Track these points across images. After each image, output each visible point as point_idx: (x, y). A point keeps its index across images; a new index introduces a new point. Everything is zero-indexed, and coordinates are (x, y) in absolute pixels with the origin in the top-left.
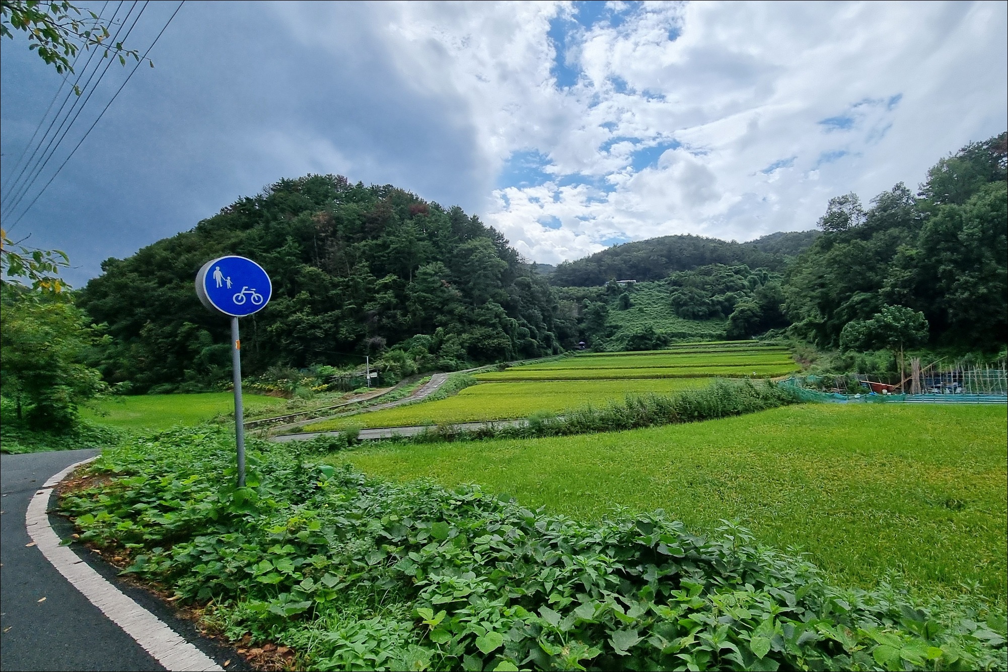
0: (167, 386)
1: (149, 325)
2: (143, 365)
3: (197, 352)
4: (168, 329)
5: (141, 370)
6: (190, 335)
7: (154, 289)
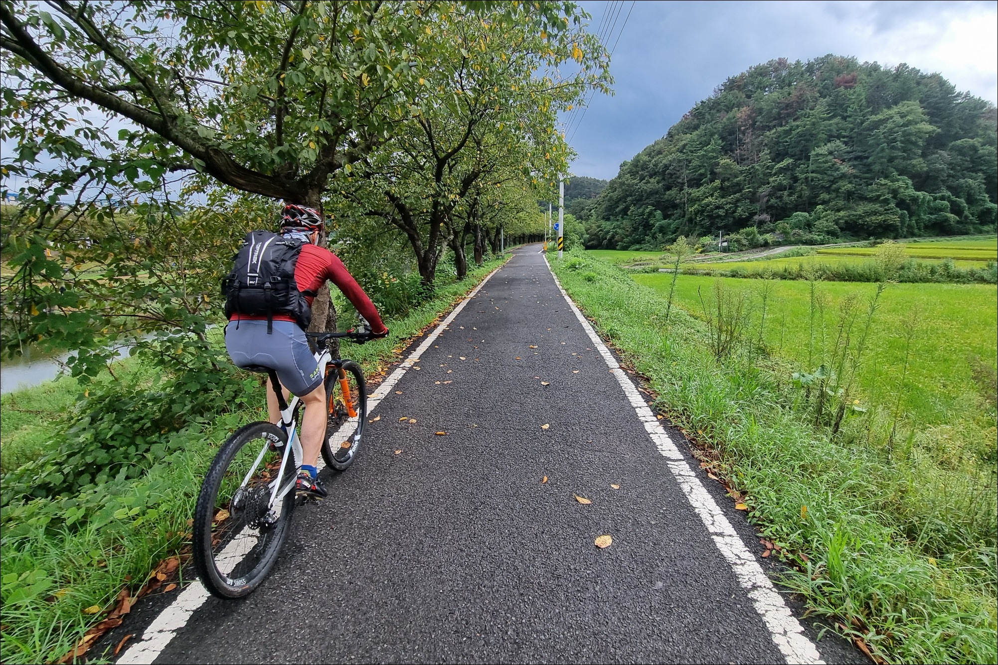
0: (638, 246)
1: (632, 208)
2: (627, 233)
3: (653, 225)
4: (641, 210)
5: (627, 236)
6: (650, 214)
7: (637, 185)
